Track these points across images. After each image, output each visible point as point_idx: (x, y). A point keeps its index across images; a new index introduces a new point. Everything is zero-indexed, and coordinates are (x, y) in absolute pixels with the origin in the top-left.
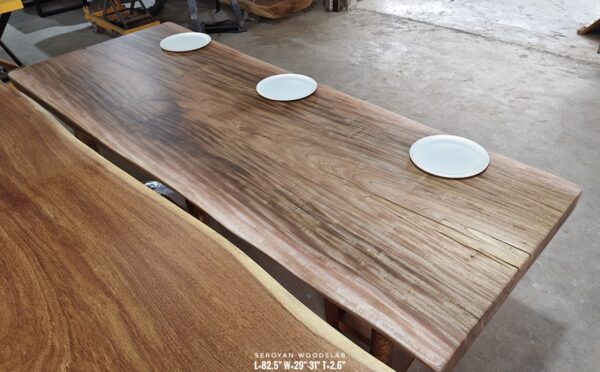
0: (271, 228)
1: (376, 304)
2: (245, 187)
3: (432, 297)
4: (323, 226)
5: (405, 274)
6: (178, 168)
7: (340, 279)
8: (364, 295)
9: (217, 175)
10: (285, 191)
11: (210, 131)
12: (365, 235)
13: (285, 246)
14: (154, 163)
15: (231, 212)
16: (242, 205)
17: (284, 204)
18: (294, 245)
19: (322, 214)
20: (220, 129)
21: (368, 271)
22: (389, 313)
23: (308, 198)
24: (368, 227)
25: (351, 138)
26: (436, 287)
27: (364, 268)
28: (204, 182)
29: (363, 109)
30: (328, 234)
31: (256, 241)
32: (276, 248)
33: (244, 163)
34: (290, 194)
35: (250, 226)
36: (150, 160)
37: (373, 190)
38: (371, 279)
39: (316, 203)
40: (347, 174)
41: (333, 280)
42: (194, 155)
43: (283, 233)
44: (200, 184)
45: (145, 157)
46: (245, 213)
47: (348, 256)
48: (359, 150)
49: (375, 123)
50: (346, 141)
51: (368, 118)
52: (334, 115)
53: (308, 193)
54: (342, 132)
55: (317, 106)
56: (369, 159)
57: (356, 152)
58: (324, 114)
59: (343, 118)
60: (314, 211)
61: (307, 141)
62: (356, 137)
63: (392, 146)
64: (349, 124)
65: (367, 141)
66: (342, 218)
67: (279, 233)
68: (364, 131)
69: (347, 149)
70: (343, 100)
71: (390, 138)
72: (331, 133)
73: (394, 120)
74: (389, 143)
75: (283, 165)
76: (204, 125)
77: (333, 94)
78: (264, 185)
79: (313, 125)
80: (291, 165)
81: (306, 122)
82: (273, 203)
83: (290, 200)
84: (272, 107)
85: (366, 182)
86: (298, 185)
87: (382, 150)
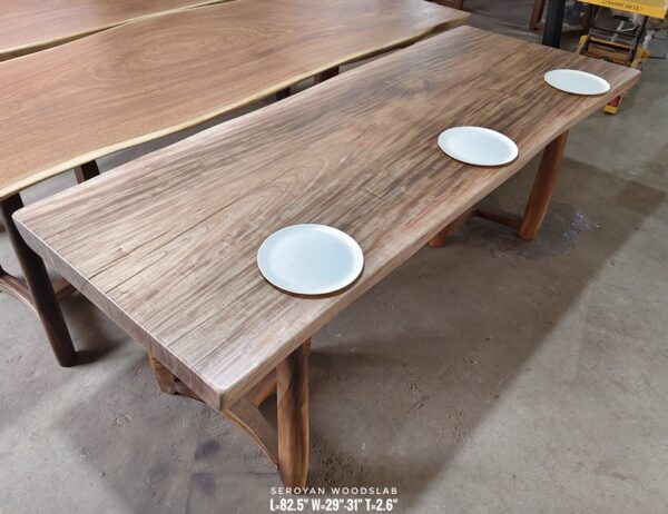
1: (92, 189)
2: (270, 130)
3: (84, 216)
4: (199, 167)
5: (117, 206)
6: (305, 101)
7: (128, 174)
8: (103, 184)
9: (289, 118)
10: (259, 149)
11: (367, 111)
12: (180, 188)
15: (234, 126)
16: (241, 130)
17: (240, 149)
19: (218, 167)
20: (371, 115)
21: (132, 187)
23: (245, 160)
24: (189, 190)
25: (359, 189)
26: (92, 221)
27: (137, 185)
29: (438, 202)
30: (188, 169)
31: (191, 139)
32: (179, 147)
34: (253, 151)
37: (250, 198)
38: (119, 188)
39: (236, 164)
40: (283, 183)
46: (229, 133)
47: (155, 178)
48: (331, 193)
49: (399, 208)
50: (350, 185)
51: (414, 203)
52: (416, 179)
53: (253, 160)
54: (372, 184)
55: (436, 168)
56: (312, 197)
57: (326, 190)
58: (416, 173)
59: (409, 185)
60: (223, 162)
61: (351, 161)
62: (361, 193)
63: (342, 216)
64: (392, 189)
65: (352, 199)
66: (208, 177)
67: (199, 147)
68: (376, 199)
69: (331, 185)
70: (458, 187)
71: (360, 217)
72: (368, 176)
73: (409, 225)
74: (347, 215)
75: (304, 147)
76: (378, 108)
77: (474, 181)
78: (272, 139)
79: (386, 165)
80: (304, 151)
81: (392, 160)
82: (241, 143)
83: (243, 152)
84: (425, 140)
85: (266, 193)
86: (266, 155)
87: (330, 209)
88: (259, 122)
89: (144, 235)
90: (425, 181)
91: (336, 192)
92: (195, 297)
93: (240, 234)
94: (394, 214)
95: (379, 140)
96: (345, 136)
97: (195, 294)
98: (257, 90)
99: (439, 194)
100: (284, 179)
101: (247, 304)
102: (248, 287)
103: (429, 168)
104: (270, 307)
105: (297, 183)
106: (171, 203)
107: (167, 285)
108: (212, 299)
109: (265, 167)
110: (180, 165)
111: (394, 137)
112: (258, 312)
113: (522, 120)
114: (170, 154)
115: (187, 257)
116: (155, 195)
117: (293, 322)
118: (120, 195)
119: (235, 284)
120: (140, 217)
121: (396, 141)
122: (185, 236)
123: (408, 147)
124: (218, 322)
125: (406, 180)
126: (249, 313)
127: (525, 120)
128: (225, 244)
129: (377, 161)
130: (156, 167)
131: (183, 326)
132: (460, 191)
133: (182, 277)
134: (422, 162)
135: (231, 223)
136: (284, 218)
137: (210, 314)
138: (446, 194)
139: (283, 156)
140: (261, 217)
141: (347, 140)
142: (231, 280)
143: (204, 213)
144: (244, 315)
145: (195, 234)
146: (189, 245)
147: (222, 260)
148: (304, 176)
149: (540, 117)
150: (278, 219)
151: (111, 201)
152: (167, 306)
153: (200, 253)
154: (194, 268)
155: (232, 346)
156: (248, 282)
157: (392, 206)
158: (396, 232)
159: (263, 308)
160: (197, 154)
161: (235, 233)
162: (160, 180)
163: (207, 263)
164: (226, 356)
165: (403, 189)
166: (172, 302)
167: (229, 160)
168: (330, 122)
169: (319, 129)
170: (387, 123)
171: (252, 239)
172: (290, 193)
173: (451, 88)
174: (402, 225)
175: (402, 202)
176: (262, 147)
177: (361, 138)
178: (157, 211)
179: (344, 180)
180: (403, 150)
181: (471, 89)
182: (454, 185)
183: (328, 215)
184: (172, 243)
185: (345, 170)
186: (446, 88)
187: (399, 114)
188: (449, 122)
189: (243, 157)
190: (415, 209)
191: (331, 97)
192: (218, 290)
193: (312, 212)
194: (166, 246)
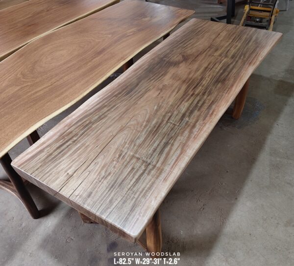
0: (89, 109)
1: (44, 143)
2: (117, 96)
3: (44, 160)
4: (89, 123)
5: (59, 151)
6: (128, 77)
7: (58, 132)
8: (48, 140)
9: (124, 88)
10: (114, 108)
12: (85, 135)
13: (78, 115)
14: (131, 71)
15: (99, 97)
16: (104, 98)
17: (105, 109)
19: (99, 121)
20: (162, 79)
22: (38, 147)
24: (89, 137)
25: (167, 122)
26: (50, 161)
27: (63, 137)
28: (119, 85)
29: (205, 123)
30: (85, 125)
31: (81, 107)
33: (135, 92)
34: (112, 110)
35: (90, 103)
36: (133, 69)
37: (119, 135)
38: (57, 141)
39: (107, 118)
40: (132, 125)
41: (58, 130)
42: (139, 78)
44: (117, 85)
46: (98, 101)
47: (71, 132)
48: (155, 127)
49: (188, 130)
50: (163, 121)
51: (194, 126)
52: (192, 112)
53: (113, 115)
54: (172, 118)
55: (199, 105)
56: (147, 131)
57: (152, 126)
58: (191, 109)
59: (189, 116)
60: (100, 118)
61: (159, 107)
62: (169, 124)
63: (163, 139)
64: (182, 120)
65: (166, 129)
66: (96, 128)
67: (86, 111)
68: (176, 127)
69: (154, 122)
70: (212, 114)
71: (172, 138)
72: (170, 114)
73: (195, 138)
74: (165, 138)
75: (135, 103)
76: (164, 75)
77: (218, 109)
78: (119, 101)
79: (176, 107)
80: (136, 106)
81: (179, 104)
82: (105, 106)
83: (108, 111)
84: (191, 90)
85: (125, 132)
86: (119, 111)
87: (157, 135)
88: (110, 92)
89: (76, 164)
90: (196, 113)
91: (157, 126)
92: (109, 192)
93: (120, 156)
94: (186, 133)
95: (170, 93)
96: (153, 94)
97: (109, 191)
98: (104, 74)
99: (204, 119)
100: (132, 123)
101: (134, 192)
102: (132, 183)
103: (196, 105)
104: (144, 191)
105: (138, 123)
106: (83, 145)
107: (95, 189)
108: (117, 192)
109: (121, 118)
110: (80, 123)
111: (176, 91)
112: (139, 195)
113: (233, 71)
114: (74, 117)
115: (99, 173)
116: (74, 141)
117: (156, 197)
118: (58, 145)
119: (125, 182)
120: (71, 155)
121: (177, 92)
122: (95, 161)
123: (184, 95)
124: (124, 203)
125: (187, 114)
126: (136, 196)
127: (235, 71)
128: (115, 162)
129: (172, 105)
130: (70, 126)
131: (108, 208)
132: (213, 116)
133: (100, 183)
134: (192, 103)
135: (114, 152)
136: (137, 144)
137: (119, 199)
138: (208, 118)
139: (127, 110)
140: (127, 145)
141: (155, 96)
142: (123, 181)
143: (100, 148)
144: (134, 197)
145: (99, 160)
146: (98, 166)
147: (116, 171)
148: (140, 119)
149: (241, 68)
150: (135, 145)
151: (55, 148)
152: (98, 199)
153: (105, 169)
154: (105, 178)
155: (133, 214)
156: (131, 181)
157: (184, 129)
158: (190, 143)
159: (141, 192)
160: (87, 115)
161: (117, 156)
162: (74, 133)
163: (110, 174)
164: (132, 219)
165: (187, 119)
166: (100, 197)
167: (103, 116)
168: (143, 87)
169: (140, 92)
170: (171, 83)
171: (126, 157)
172: (136, 130)
173: (196, 58)
174: (191, 139)
175: (189, 126)
176: (116, 106)
177: (161, 94)
178: (78, 150)
179: (159, 119)
180: (182, 97)
181: (205, 56)
182: (210, 113)
183: (157, 139)
184: (90, 166)
185: (158, 113)
186: (194, 58)
187: (175, 77)
188: (200, 78)
189: (109, 114)
190: (195, 129)
191: (140, 72)
192: (119, 187)
193: (149, 138)
194: (88, 168)
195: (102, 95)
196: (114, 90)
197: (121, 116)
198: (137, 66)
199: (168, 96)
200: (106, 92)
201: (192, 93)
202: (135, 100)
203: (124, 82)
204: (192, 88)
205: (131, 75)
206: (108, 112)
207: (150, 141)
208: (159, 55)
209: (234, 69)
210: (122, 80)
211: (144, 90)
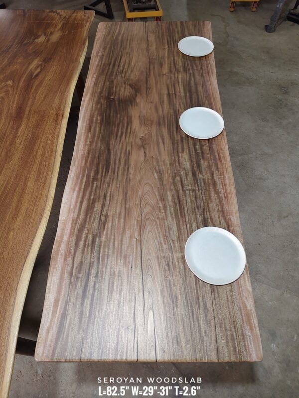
0: (76, 216)
1: (57, 301)
2: (97, 179)
3: (80, 326)
4: (94, 236)
5: (88, 301)
6: (88, 142)
7: (62, 273)
8: (59, 292)
9: (96, 161)
10: (108, 198)
11: (127, 128)
12: (103, 260)
13: (68, 231)
14: (83, 131)
15: (74, 190)
16: (82, 190)
17: (98, 206)
18: (71, 234)
19: (104, 228)
20: (133, 130)
21: (77, 281)
22: (54, 312)
23: (111, 213)
24: (110, 258)
25: (184, 191)
26: (88, 323)
27: (77, 277)
28: (86, 161)
29: (222, 174)
30: (90, 243)
31: (62, 217)
32: (64, 229)
33: (115, 163)
34: (108, 202)
35: (70, 206)
36: (84, 128)
37: (145, 237)
39: (110, 219)
40: (147, 214)
41: (59, 270)
42: (103, 140)
43: (76, 223)
44: (84, 161)
45: (85, 124)
46: (78, 196)
47: (81, 264)
48: (175, 204)
49: (212, 191)
50: (177, 191)
51: (214, 183)
52: (199, 165)
53: (115, 209)
54: (185, 182)
55: (199, 151)
56: (171, 215)
57: (171, 203)
58: (195, 160)
59: (200, 171)
60: (103, 224)
61: (160, 173)
62: (187, 192)
63: (196, 217)
64: (197, 180)
65: (189, 201)
66: (108, 240)
67: (75, 221)
68: (197, 192)
69: (170, 198)
70: (220, 157)
71: (204, 210)
72: (178, 178)
73: (227, 198)
74: (198, 213)
75: (128, 181)
76: (130, 122)
77: (221, 148)
78: (105, 186)
79: (177, 164)
80: (132, 183)
81: (177, 159)
82: (94, 201)
83: (103, 206)
84: (175, 133)
85: (149, 228)
86: (117, 200)
87: (186, 214)
88: (83, 176)
89: (127, 307)
90: (204, 164)
91: (177, 201)
93: (168, 265)
94: (213, 195)
95: (156, 147)
96: (137, 157)
98: (52, 152)
99: (218, 169)
100: (146, 210)
101: (220, 305)
102: (209, 295)
103: (197, 154)
104: (230, 298)
105: (153, 208)
106: (112, 274)
108: (203, 317)
109: (128, 212)
110: (82, 243)
111: (160, 141)
112: (228, 306)
114: (66, 238)
116: (97, 276)
117: (246, 297)
118: (79, 292)
121: (164, 143)
122: (146, 290)
123: (173, 144)
124: (221, 327)
125: (196, 169)
126: (227, 310)
127: (200, 89)
129: (171, 165)
130: (71, 254)
131: (211, 344)
132: (223, 159)
134: (189, 151)
135: (157, 264)
136: (175, 238)
137: (213, 325)
138: (219, 165)
139: (126, 194)
140: (165, 247)
141: (142, 158)
143: (136, 268)
145: (149, 285)
146: (155, 294)
148: (153, 202)
149: (204, 82)
150: (173, 241)
157: (207, 191)
158: (226, 207)
159: (228, 301)
161: (166, 267)
162: (86, 262)
163: (177, 298)
165: (200, 176)
167: (103, 218)
168: (119, 151)
169: (120, 160)
170: (146, 132)
171: (177, 264)
172: (158, 218)
173: (147, 83)
174: (224, 201)
175: (209, 186)
176: (108, 195)
177: (147, 152)
178: (113, 286)
179: (171, 190)
180: (173, 148)
181: (156, 78)
182: (217, 157)
183: (190, 220)
184: (146, 301)
185: (165, 183)
186: (145, 85)
187: (144, 121)
188: (172, 111)
189: (107, 211)
190: (218, 185)
191: (97, 129)
192: (200, 309)
193: (181, 223)
194: (146, 305)
195: (75, 185)
196: (84, 170)
197: (125, 207)
198: (86, 122)
199: (157, 153)
200: (78, 178)
201: (179, 138)
202: (123, 174)
203: (89, 153)
204: (175, 130)
205: (89, 140)
206: (106, 209)
207: (185, 226)
208: (100, 93)
209: (198, 86)
210: (84, 150)
211: (123, 155)
